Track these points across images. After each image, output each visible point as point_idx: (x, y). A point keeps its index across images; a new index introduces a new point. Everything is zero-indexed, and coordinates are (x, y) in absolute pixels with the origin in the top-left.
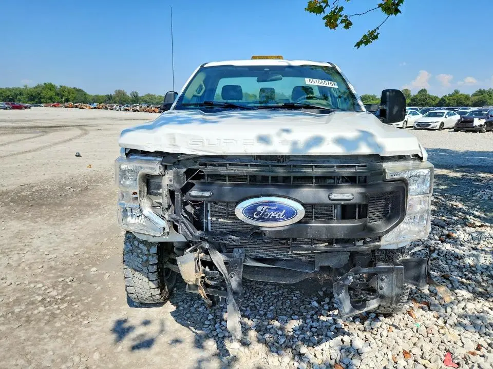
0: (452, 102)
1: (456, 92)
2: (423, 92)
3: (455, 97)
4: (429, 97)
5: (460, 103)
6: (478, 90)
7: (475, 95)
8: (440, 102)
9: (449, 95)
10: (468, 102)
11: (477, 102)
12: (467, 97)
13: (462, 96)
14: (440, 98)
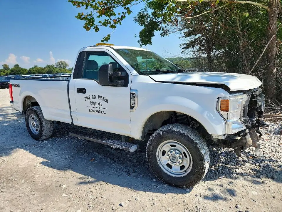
0: (35, 72)
1: (36, 66)
2: (16, 66)
3: (36, 69)
4: (22, 69)
5: (40, 72)
6: (47, 65)
7: (46, 68)
8: (29, 72)
9: (33, 68)
10: (43, 72)
11: (48, 72)
12: (42, 69)
13: (40, 68)
14: (28, 70)
